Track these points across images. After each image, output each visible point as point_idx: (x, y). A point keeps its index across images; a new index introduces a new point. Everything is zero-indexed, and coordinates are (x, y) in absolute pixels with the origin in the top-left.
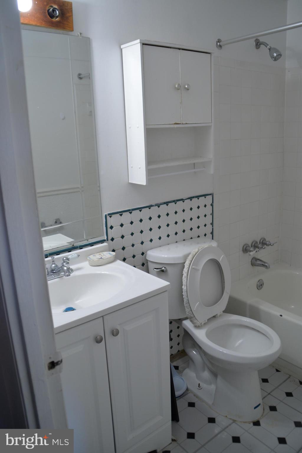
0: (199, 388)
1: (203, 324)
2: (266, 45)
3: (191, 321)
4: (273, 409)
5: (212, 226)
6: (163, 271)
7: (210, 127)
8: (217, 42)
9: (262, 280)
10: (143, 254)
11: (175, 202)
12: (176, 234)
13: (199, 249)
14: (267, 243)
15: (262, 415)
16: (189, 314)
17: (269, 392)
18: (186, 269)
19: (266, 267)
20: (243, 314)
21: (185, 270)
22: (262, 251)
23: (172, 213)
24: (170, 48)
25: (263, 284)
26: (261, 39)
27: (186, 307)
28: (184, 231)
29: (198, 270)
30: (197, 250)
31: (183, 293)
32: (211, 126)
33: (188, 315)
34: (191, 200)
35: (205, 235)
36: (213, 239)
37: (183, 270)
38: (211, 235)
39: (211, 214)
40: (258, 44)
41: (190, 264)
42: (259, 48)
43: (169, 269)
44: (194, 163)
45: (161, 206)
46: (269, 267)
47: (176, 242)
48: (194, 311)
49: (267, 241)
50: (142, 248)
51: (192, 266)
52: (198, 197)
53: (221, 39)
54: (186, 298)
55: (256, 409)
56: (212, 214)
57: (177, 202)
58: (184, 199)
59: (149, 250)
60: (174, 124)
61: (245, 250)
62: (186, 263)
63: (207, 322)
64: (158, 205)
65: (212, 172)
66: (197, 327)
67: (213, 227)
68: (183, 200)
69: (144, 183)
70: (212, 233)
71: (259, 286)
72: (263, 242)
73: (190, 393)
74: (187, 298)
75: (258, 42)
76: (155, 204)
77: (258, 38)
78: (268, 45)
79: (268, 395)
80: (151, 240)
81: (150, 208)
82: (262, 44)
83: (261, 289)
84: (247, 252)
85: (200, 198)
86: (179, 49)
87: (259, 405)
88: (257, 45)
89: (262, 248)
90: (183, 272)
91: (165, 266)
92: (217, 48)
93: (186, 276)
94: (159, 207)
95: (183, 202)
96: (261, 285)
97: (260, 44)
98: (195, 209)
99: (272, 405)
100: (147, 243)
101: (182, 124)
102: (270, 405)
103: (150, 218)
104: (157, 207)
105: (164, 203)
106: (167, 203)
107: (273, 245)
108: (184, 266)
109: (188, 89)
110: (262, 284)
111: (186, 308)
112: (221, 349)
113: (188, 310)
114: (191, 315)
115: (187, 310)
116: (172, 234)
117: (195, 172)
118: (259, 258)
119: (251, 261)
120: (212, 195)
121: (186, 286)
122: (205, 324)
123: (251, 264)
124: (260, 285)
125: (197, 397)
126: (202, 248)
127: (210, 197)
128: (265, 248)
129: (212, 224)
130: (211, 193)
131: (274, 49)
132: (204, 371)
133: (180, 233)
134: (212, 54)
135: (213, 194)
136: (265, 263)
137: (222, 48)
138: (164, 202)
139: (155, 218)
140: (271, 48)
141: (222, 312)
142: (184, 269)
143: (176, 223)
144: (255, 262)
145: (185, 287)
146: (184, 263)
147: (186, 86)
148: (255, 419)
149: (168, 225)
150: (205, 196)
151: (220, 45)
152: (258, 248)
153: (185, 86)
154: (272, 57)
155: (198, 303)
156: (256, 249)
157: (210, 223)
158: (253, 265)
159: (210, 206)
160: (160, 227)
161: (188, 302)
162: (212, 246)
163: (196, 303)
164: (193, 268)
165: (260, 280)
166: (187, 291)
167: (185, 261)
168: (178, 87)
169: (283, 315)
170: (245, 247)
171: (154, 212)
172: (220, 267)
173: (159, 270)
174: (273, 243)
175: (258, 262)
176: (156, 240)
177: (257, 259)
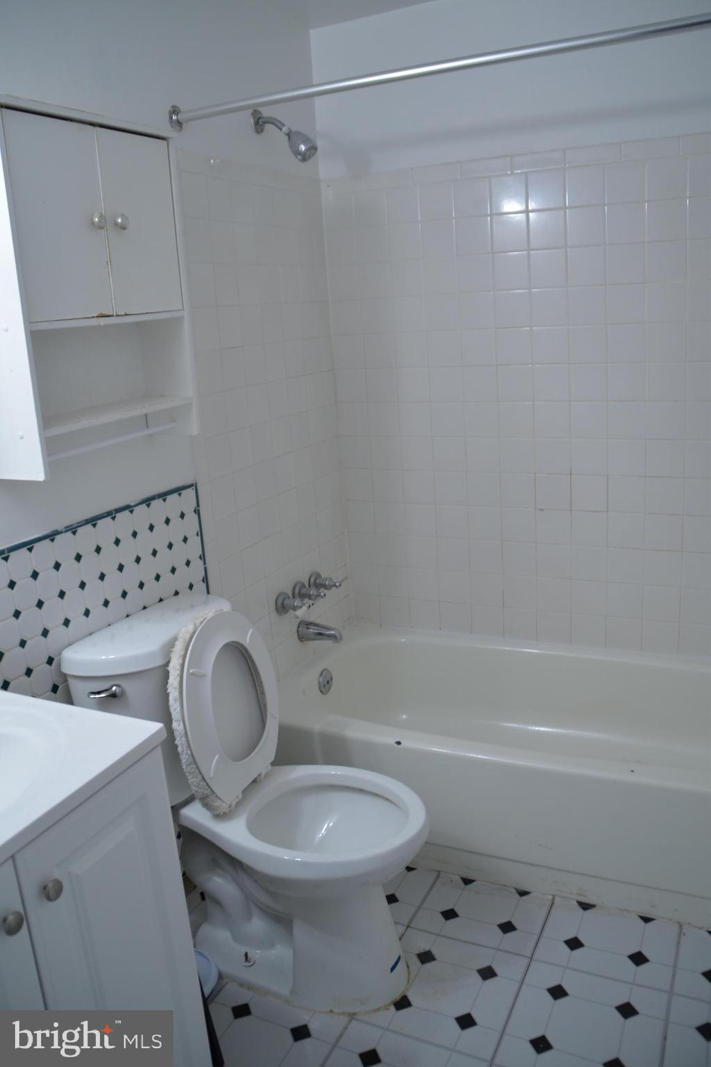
0: (247, 964)
1: (234, 804)
2: (279, 125)
3: (207, 806)
4: (426, 957)
5: (202, 562)
6: (114, 695)
7: (180, 319)
8: (170, 111)
9: (326, 669)
10: (50, 661)
11: (111, 514)
12: (124, 594)
13: (195, 625)
14: (327, 583)
15: (408, 981)
16: (199, 788)
17: (406, 923)
18: (175, 679)
19: (334, 638)
20: (309, 759)
21: (173, 681)
22: (320, 603)
23: (107, 545)
24: (71, 120)
25: (332, 679)
26: (266, 112)
27: (190, 773)
28: (141, 585)
29: (204, 676)
30: (191, 628)
31: (176, 742)
32: (183, 317)
33: (197, 792)
34: (148, 506)
35: (191, 587)
36: (208, 593)
37: (167, 683)
38: (205, 585)
39: (198, 535)
40: (260, 123)
41: (183, 666)
42: (262, 131)
43: (130, 688)
44: (146, 415)
45: (80, 530)
46: (341, 637)
47: (128, 616)
48: (210, 778)
49: (326, 579)
50: (48, 646)
51: (188, 670)
52: (163, 496)
53: (180, 107)
54: (185, 752)
55: (394, 971)
56: (200, 533)
57: (118, 515)
58: (132, 504)
59: (64, 649)
60: (98, 317)
61: (282, 607)
62: (171, 665)
63: (242, 799)
64: (73, 530)
65: (195, 429)
66: (220, 816)
67: (205, 564)
68: (129, 508)
69: (39, 475)
70: (205, 580)
71: (324, 686)
72: (317, 582)
73: (227, 983)
74: (189, 752)
75: (259, 118)
76: (66, 528)
77: (260, 109)
78: (284, 125)
79: (406, 929)
80: (67, 623)
81: (52, 541)
82: (268, 123)
83: (328, 692)
84: (287, 613)
85: (169, 498)
86: (92, 124)
87: (399, 958)
88: (257, 123)
89: (319, 596)
90: (167, 690)
91: (118, 683)
92: (172, 127)
93: (178, 697)
94: (74, 533)
95: (131, 512)
96: (328, 683)
97: (264, 123)
98: (160, 526)
99: (422, 951)
100: (58, 632)
101: (117, 316)
102: (417, 952)
103: (57, 566)
104: (69, 534)
105: (87, 522)
106: (93, 521)
107: (340, 585)
108: (168, 672)
109: (123, 227)
110: (329, 679)
111: (189, 778)
112: (285, 854)
113: (195, 779)
114: (206, 792)
115: (192, 780)
116: (114, 597)
117: (150, 435)
118: (311, 620)
119: (298, 631)
120: (194, 487)
121: (182, 723)
122: (237, 804)
123: (299, 639)
124: (326, 684)
125: (248, 989)
126: (202, 620)
127: (190, 493)
128: (325, 595)
129: (203, 557)
130: (192, 482)
131: (298, 134)
132: (249, 917)
133: (133, 591)
134: (171, 142)
135: (196, 484)
136: (328, 629)
137: (182, 129)
138: (86, 518)
139: (68, 563)
140: (290, 132)
141: (270, 767)
142: (169, 681)
143: (121, 568)
144: (309, 632)
145: (179, 725)
146: (167, 664)
147: (120, 220)
148: (397, 996)
149: (102, 577)
150: (178, 490)
151: (178, 120)
152: (310, 599)
153: (115, 218)
154: (297, 153)
155: (217, 756)
156: (306, 600)
157: (198, 556)
158: (302, 638)
159: (194, 513)
160: (83, 585)
161: (191, 760)
162: (221, 610)
163: (214, 759)
164: (192, 674)
165: (324, 670)
166: (186, 733)
167: (167, 660)
168: (100, 221)
169: (402, 742)
170: (280, 601)
171: (64, 547)
172: (248, 659)
173: (103, 695)
174: (340, 579)
175: (312, 630)
176: (78, 620)
177: (307, 625)
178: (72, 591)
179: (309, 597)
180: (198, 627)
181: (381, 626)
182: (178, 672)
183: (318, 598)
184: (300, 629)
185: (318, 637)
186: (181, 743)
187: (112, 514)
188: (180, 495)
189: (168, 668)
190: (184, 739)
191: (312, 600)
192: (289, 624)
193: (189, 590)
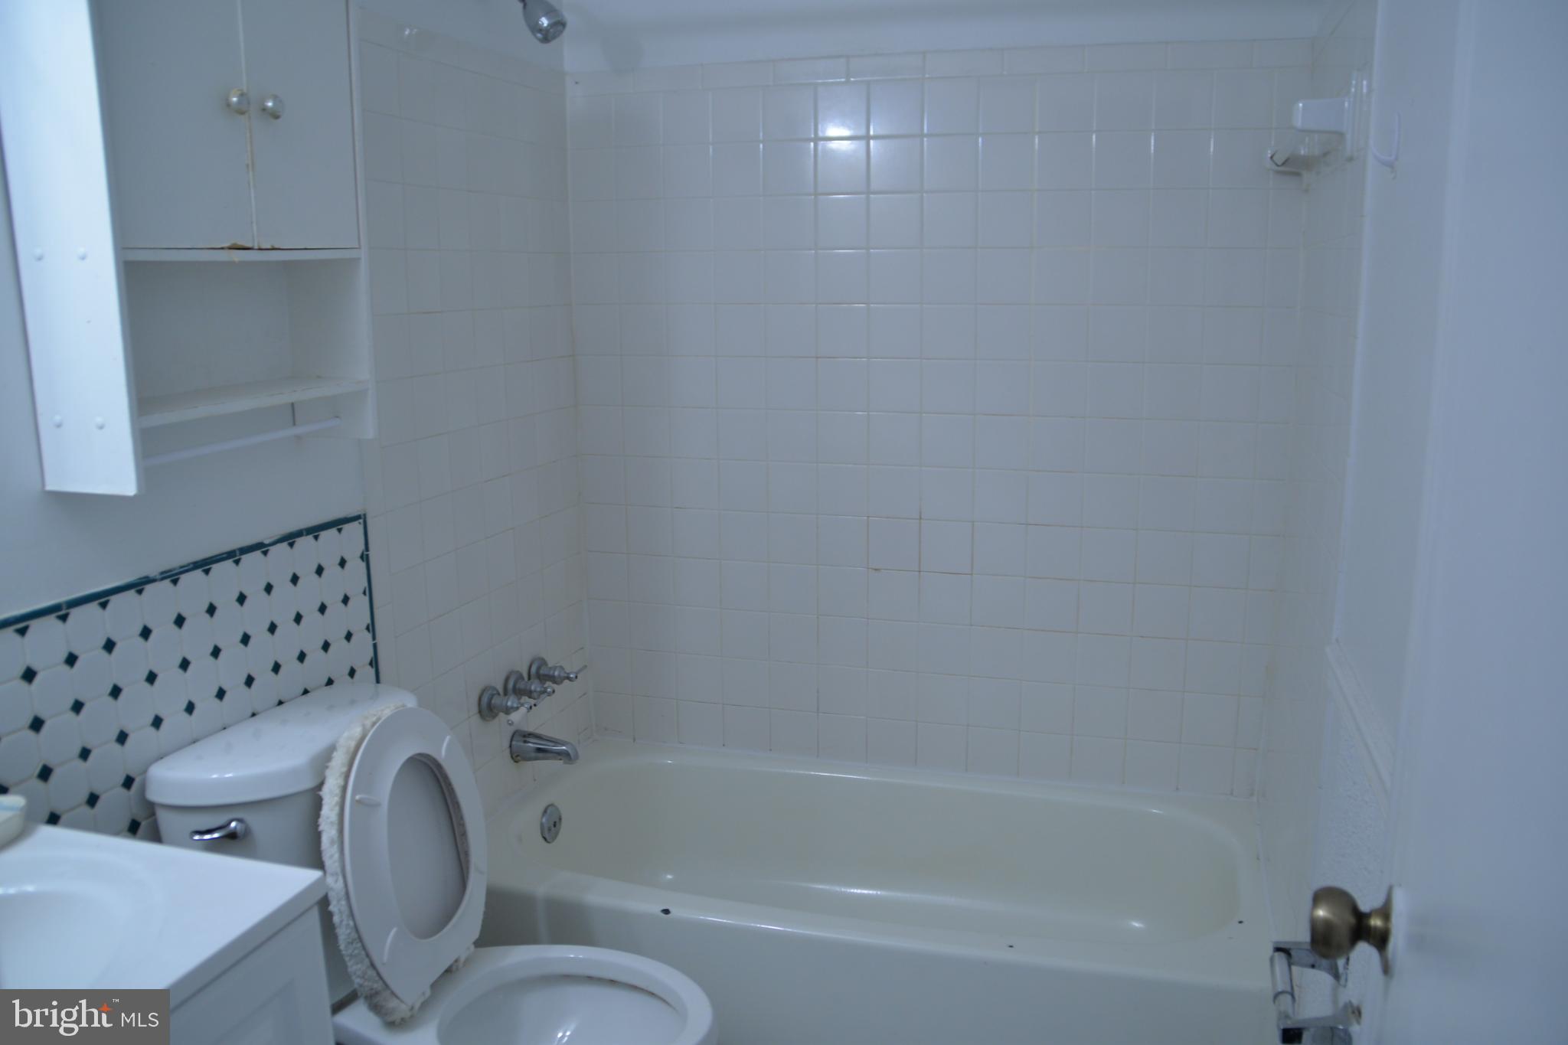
1: (417, 1005)
5: (370, 636)
6: (232, 836)
7: (354, 263)
9: (551, 805)
10: (128, 782)
11: (233, 555)
12: (250, 681)
13: (364, 726)
14: (556, 673)
16: (365, 979)
18: (332, 810)
19: (565, 756)
20: (529, 937)
21: (329, 812)
22: (545, 702)
23: (226, 603)
25: (560, 819)
27: (350, 955)
28: (276, 668)
29: (378, 805)
30: (357, 731)
31: (331, 907)
32: (359, 259)
33: (360, 985)
34: (291, 544)
35: (352, 673)
36: (378, 681)
37: (318, 816)
38: (373, 670)
39: (364, 593)
41: (344, 789)
43: (257, 822)
44: (292, 404)
45: (184, 578)
46: (577, 757)
47: (254, 715)
48: (383, 964)
49: (555, 668)
50: (126, 758)
51: (354, 794)
52: (314, 531)
54: (345, 923)
56: (369, 592)
57: (244, 557)
58: (267, 542)
59: (152, 763)
60: (229, 249)
61: (488, 709)
62: (326, 787)
63: (429, 997)
64: (173, 576)
65: (369, 431)
66: (394, 1024)
67: (374, 638)
68: (261, 547)
69: (128, 486)
70: (374, 663)
71: (550, 830)
72: (541, 672)
74: (351, 923)
76: (162, 573)
80: (157, 722)
81: (140, 592)
83: (554, 838)
84: (494, 716)
85: (323, 534)
89: (544, 692)
90: (318, 826)
91: (239, 815)
94: (175, 582)
95: (265, 553)
96: (555, 826)
98: (308, 578)
100: (142, 737)
101: (260, 249)
103: (146, 633)
104: (167, 583)
105: (196, 566)
106: (204, 565)
107: (576, 677)
108: (320, 799)
109: (275, 115)
110: (557, 820)
111: (349, 963)
113: (359, 965)
114: (375, 986)
115: (354, 967)
116: (234, 685)
117: (297, 438)
118: (531, 729)
119: (510, 746)
120: (361, 521)
122: (422, 1004)
123: (512, 757)
124: (551, 827)
126: (374, 719)
127: (356, 528)
128: (554, 691)
129: (371, 628)
130: (358, 513)
133: (264, 677)
135: (365, 515)
136: (556, 742)
138: (194, 559)
139: (163, 629)
141: (472, 948)
142: (323, 812)
143: (245, 639)
144: (526, 747)
145: (336, 881)
146: (320, 786)
147: (270, 104)
149: (216, 652)
150: (338, 524)
152: (530, 697)
153: (263, 100)
154: (535, 28)
155: (394, 930)
156: (525, 699)
157: (365, 626)
158: (517, 756)
159: (360, 560)
160: (185, 664)
161: (354, 935)
162: (404, 706)
163: (388, 934)
164: (359, 802)
165: (549, 806)
166: (347, 894)
167: (319, 781)
168: (239, 102)
169: (671, 909)
170: (485, 700)
171: (160, 602)
172: (441, 780)
173: (216, 835)
174: (575, 670)
175: (531, 745)
176: (174, 718)
177: (524, 736)
178: (169, 673)
179: (529, 694)
180: (369, 731)
181: (634, 740)
182: (337, 799)
183: (543, 696)
184: (514, 743)
185: (541, 755)
186: (339, 910)
187: (235, 556)
188: (340, 530)
189: (321, 793)
190: (343, 902)
191: (534, 699)
192: (499, 731)
193: (348, 678)
